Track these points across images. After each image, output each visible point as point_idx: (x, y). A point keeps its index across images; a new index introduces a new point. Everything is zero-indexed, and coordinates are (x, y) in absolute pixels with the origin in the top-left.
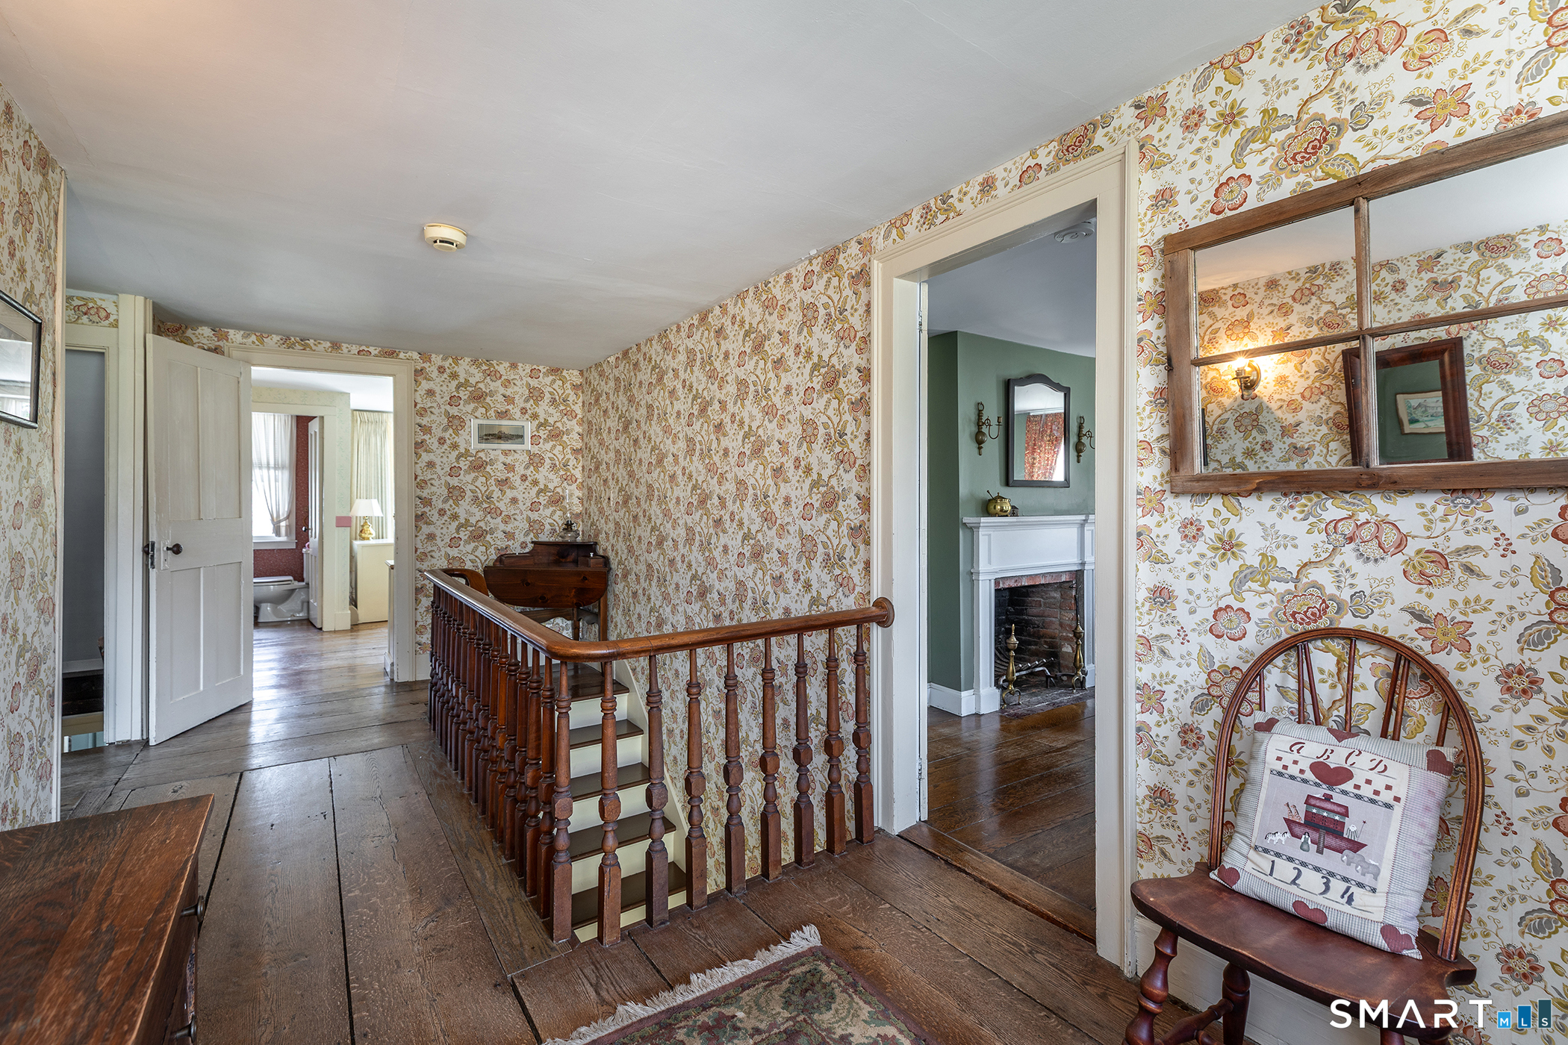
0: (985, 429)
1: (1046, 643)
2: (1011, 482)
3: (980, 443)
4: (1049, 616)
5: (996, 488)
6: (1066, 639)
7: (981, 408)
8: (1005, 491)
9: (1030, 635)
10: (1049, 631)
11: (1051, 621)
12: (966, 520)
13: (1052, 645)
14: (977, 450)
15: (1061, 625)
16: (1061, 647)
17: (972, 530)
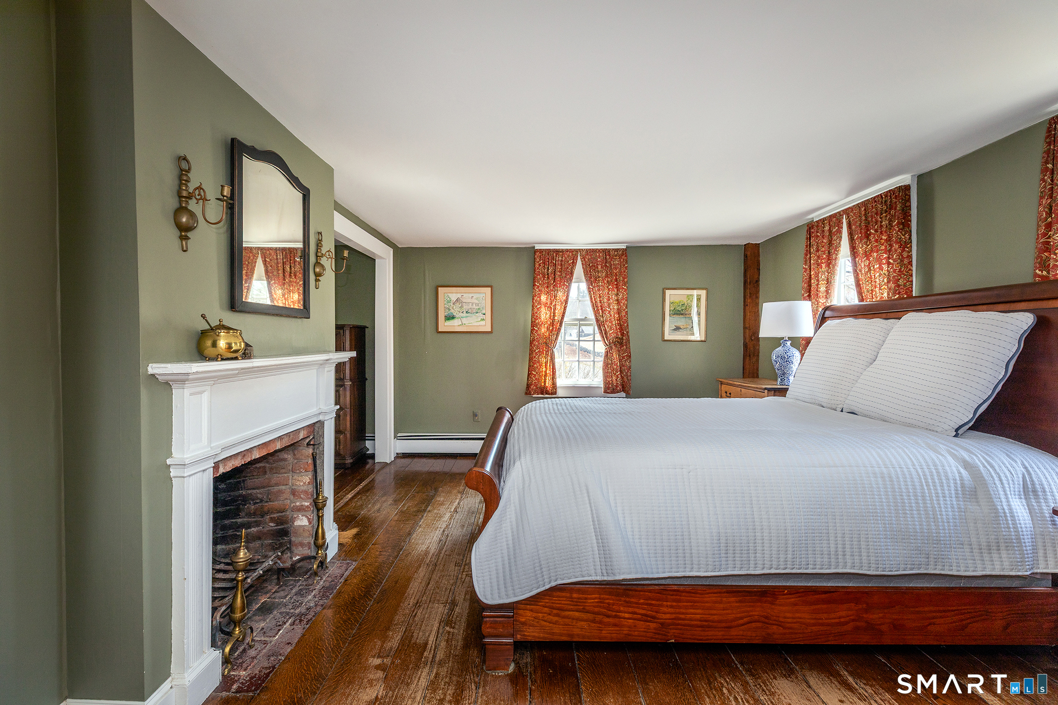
0: (193, 206)
1: (272, 520)
2: (237, 304)
3: (184, 231)
4: (277, 485)
5: (218, 313)
6: (301, 509)
7: (184, 165)
8: (231, 319)
9: (249, 515)
10: (276, 504)
11: (281, 492)
12: (154, 368)
13: (281, 521)
14: (176, 242)
15: (294, 493)
16: (293, 520)
17: (165, 386)
